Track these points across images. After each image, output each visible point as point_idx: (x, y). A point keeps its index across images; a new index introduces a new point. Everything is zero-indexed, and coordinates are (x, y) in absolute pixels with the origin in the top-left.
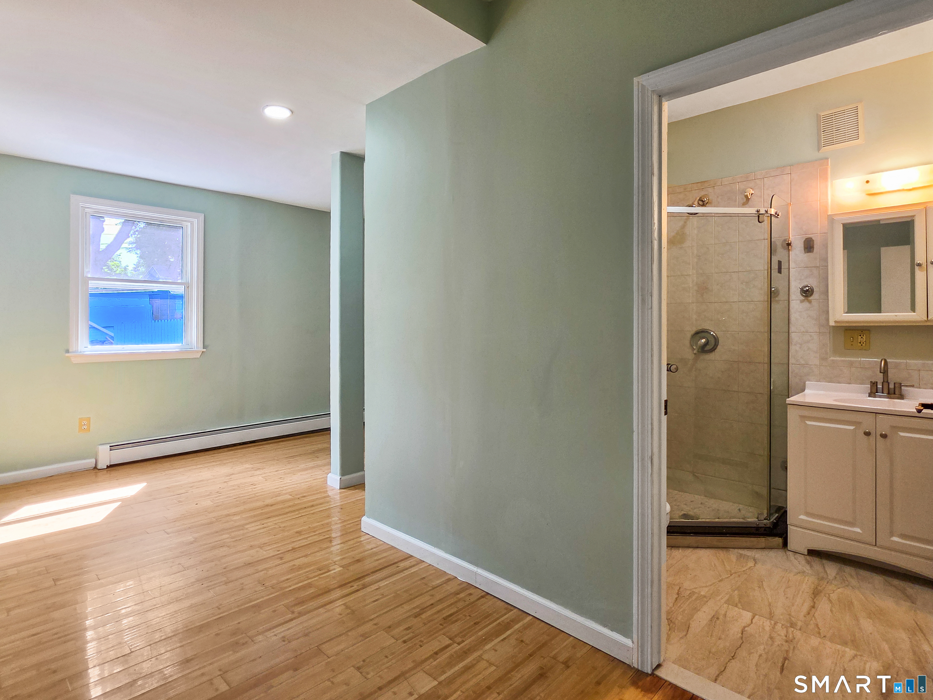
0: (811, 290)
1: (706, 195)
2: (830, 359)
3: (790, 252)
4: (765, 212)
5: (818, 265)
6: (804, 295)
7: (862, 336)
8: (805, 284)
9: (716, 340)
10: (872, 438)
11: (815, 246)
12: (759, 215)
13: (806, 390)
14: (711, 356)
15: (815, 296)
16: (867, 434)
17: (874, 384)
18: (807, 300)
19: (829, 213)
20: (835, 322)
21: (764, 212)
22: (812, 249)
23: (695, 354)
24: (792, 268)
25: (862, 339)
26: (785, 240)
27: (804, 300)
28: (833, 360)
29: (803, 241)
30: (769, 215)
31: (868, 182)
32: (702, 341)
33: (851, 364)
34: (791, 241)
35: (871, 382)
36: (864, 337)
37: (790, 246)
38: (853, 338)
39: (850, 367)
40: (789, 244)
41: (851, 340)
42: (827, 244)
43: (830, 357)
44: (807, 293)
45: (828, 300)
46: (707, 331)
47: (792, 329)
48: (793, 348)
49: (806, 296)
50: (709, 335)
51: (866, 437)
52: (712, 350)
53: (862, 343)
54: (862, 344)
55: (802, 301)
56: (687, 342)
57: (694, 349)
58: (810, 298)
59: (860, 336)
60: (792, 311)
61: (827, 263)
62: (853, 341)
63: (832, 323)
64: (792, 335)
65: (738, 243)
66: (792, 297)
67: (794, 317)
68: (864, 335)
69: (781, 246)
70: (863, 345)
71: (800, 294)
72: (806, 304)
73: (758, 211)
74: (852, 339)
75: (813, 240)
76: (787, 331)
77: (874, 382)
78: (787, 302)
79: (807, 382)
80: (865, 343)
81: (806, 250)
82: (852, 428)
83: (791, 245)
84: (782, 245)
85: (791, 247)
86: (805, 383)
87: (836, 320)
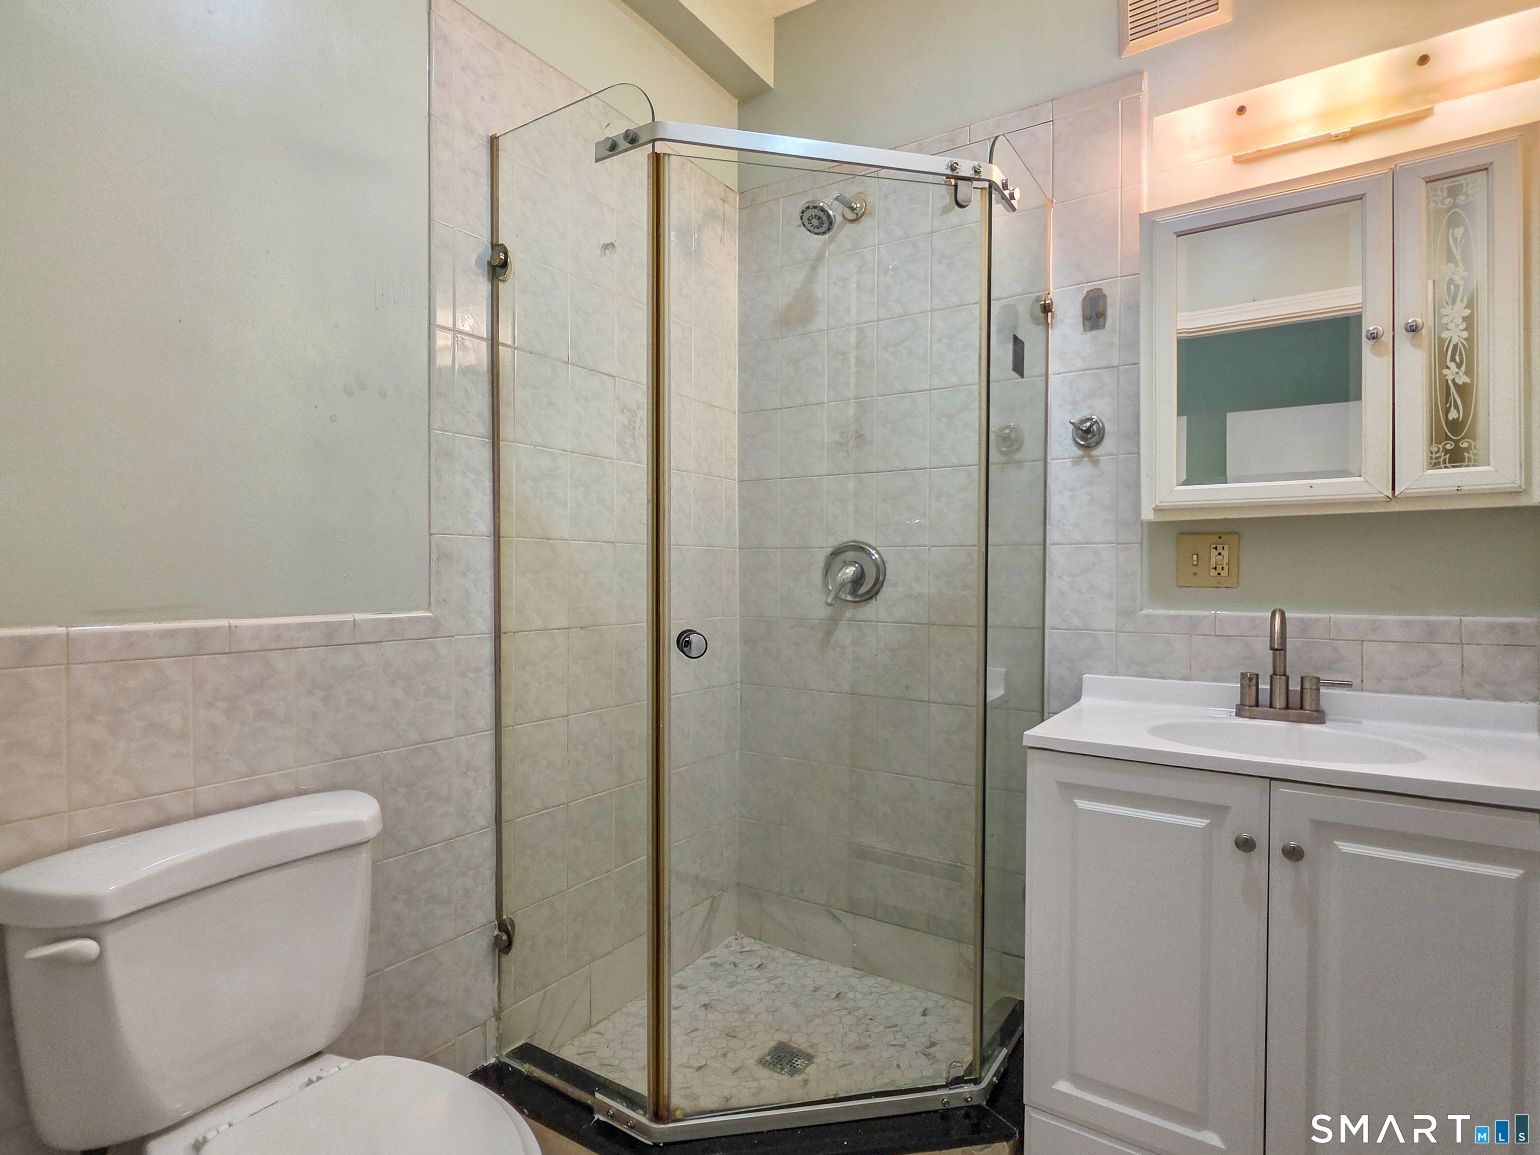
0: (1099, 429)
1: (861, 193)
2: (1144, 612)
3: (1050, 331)
4: (973, 172)
5: (1116, 362)
6: (1082, 443)
7: (1220, 550)
8: (1086, 413)
9: (881, 569)
10: (1258, 858)
11: (1109, 311)
12: (954, 178)
13: (1083, 698)
14: (869, 610)
15: (1108, 445)
16: (1246, 845)
17: (1250, 681)
18: (1090, 456)
19: (1145, 210)
20: (1158, 510)
21: (969, 173)
22: (1101, 321)
23: (830, 605)
24: (1054, 374)
25: (1220, 557)
26: (1038, 299)
27: (1083, 457)
28: (1148, 616)
29: (1081, 299)
30: (987, 185)
31: (1241, 110)
32: (848, 571)
33: (1193, 625)
34: (1051, 299)
35: (1243, 675)
36: (1225, 553)
37: (1050, 314)
38: (1197, 555)
39: (1191, 635)
40: (1047, 309)
41: (1193, 561)
42: (1138, 305)
43: (1141, 609)
44: (1090, 436)
45: (1139, 453)
46: (862, 548)
47: (1053, 535)
48: (1055, 585)
49: (1087, 447)
50: (868, 558)
51: (1243, 853)
52: (870, 595)
53: (1219, 567)
54: (1220, 571)
55: (1077, 461)
56: (816, 575)
57: (830, 591)
58: (1096, 452)
59: (1216, 548)
60: (1052, 487)
61: (1139, 355)
62: (1197, 565)
63: (1148, 515)
64: (1054, 552)
65: (930, 313)
66: (1055, 449)
67: (1057, 501)
68: (1226, 547)
69: (1028, 316)
70: (1224, 573)
71: (1071, 442)
72: (1086, 468)
73: (953, 169)
74: (1195, 557)
75: (1105, 296)
76: (1041, 541)
77: (1252, 674)
78: (1040, 464)
79: (1084, 676)
80: (1226, 568)
81: (1088, 323)
82: (1200, 823)
83: (1051, 311)
84: (1031, 314)
85: (1052, 317)
86: (1081, 680)
87: (1157, 503)
